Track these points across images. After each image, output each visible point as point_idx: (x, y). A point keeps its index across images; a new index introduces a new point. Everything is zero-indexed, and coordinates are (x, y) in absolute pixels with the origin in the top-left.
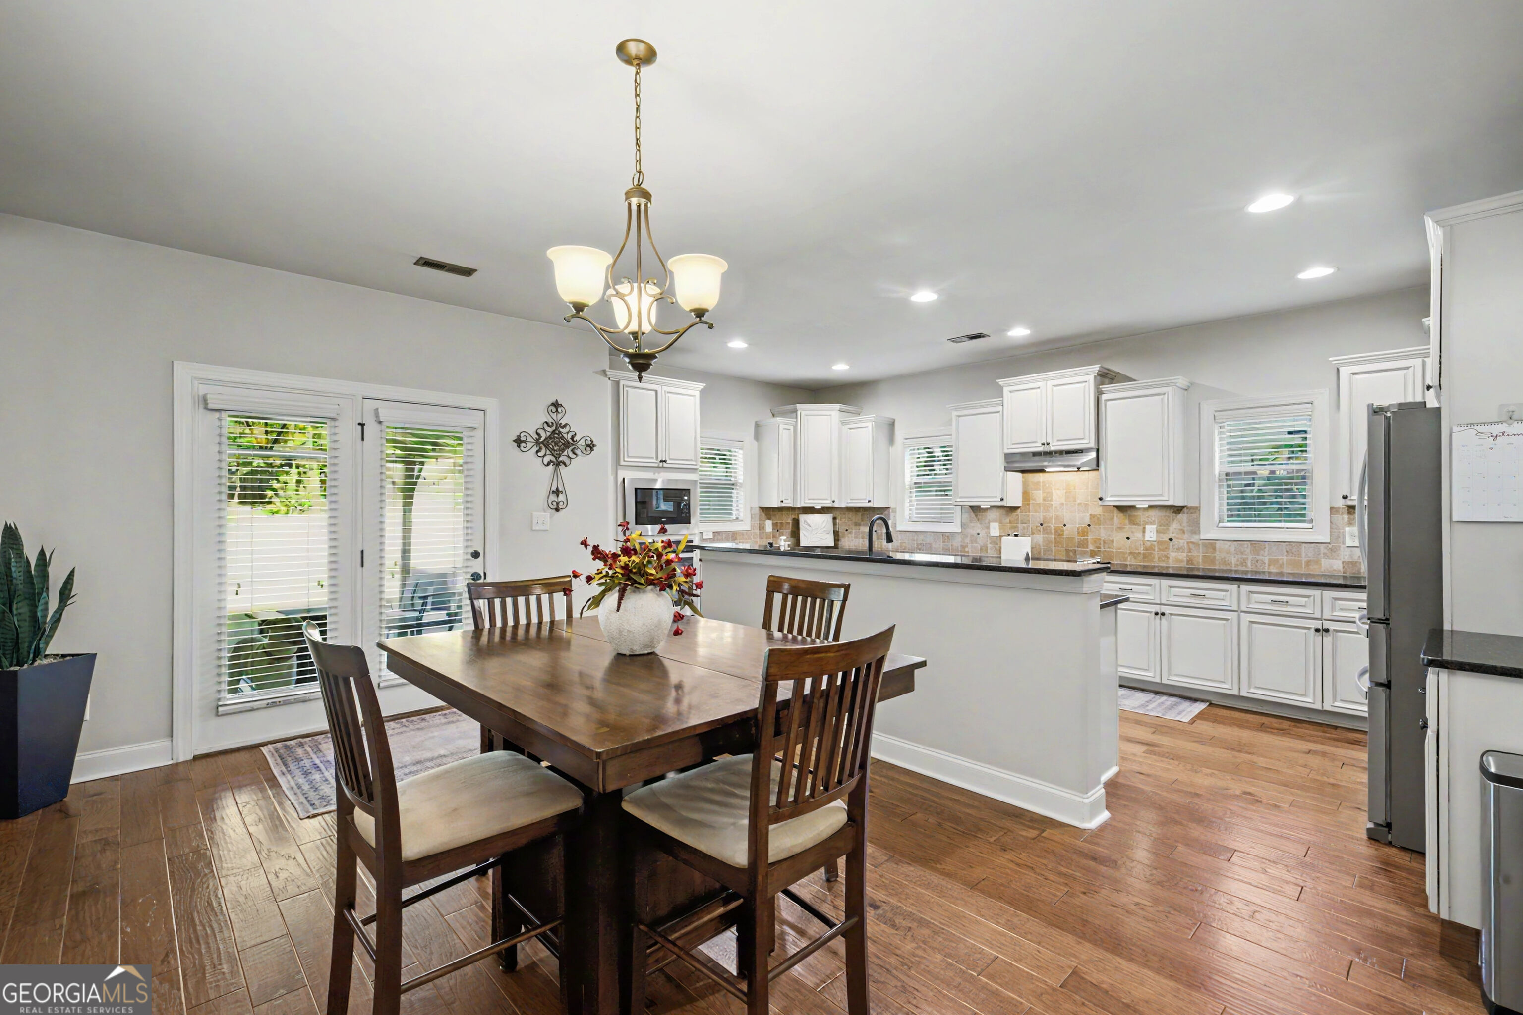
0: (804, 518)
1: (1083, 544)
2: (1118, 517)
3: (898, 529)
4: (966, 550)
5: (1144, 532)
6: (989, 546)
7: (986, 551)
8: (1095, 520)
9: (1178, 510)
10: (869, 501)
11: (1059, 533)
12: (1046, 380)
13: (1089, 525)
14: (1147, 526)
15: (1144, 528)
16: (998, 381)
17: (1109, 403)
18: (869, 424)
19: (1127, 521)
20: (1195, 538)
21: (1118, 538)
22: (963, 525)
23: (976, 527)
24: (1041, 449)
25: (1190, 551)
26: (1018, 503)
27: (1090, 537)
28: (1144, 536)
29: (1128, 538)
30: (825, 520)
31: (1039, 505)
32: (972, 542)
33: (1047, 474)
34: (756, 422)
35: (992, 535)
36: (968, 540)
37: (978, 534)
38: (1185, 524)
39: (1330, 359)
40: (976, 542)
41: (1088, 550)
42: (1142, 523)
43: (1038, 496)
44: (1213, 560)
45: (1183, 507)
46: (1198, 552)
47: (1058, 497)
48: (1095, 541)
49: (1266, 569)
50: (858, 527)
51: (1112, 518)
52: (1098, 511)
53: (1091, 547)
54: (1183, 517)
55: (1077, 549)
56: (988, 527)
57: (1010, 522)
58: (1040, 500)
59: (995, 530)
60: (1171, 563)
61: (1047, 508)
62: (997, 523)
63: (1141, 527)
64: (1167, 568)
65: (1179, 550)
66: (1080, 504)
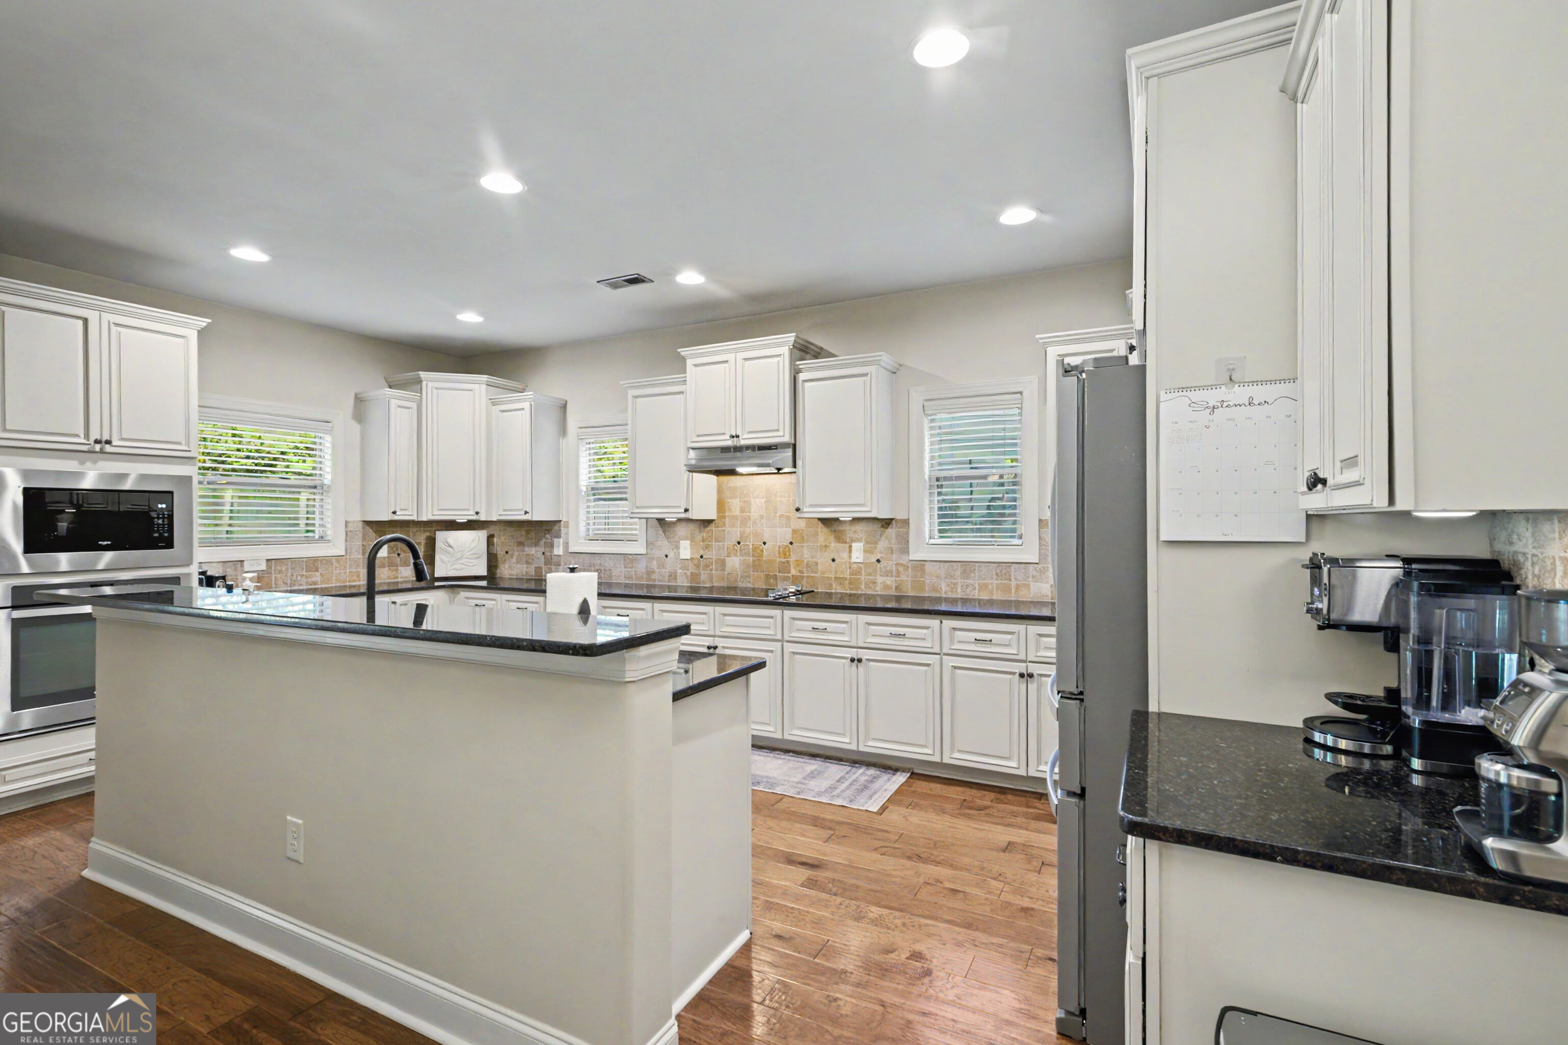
0: (442, 537)
1: (785, 567)
2: (823, 533)
3: (570, 551)
4: (653, 577)
5: (850, 551)
6: (679, 571)
7: (676, 578)
8: (798, 537)
9: (887, 523)
10: (526, 513)
11: (757, 552)
12: (736, 351)
13: (791, 543)
14: (853, 544)
15: (850, 547)
16: (679, 350)
17: (807, 384)
18: (526, 405)
19: (832, 538)
20: (904, 559)
21: (823, 560)
22: (648, 544)
23: (664, 545)
24: (729, 443)
25: (899, 575)
26: (711, 514)
27: (792, 559)
28: (850, 557)
29: (833, 560)
30: (475, 540)
31: (736, 518)
32: (659, 567)
33: (738, 477)
34: (356, 395)
35: (682, 557)
36: (655, 564)
37: (666, 556)
38: (894, 541)
39: (1038, 336)
40: (664, 567)
41: (790, 575)
42: (848, 540)
43: (735, 505)
44: (922, 586)
45: (892, 519)
46: (908, 576)
47: (757, 506)
48: (798, 563)
49: (976, 597)
50: (521, 548)
51: (816, 534)
52: (802, 524)
53: (793, 572)
54: (891, 531)
55: (778, 574)
56: (678, 547)
57: (703, 541)
58: (737, 512)
59: (686, 551)
60: (879, 590)
61: (745, 521)
62: (688, 542)
63: (847, 545)
64: (874, 596)
65: (887, 573)
66: (781, 516)
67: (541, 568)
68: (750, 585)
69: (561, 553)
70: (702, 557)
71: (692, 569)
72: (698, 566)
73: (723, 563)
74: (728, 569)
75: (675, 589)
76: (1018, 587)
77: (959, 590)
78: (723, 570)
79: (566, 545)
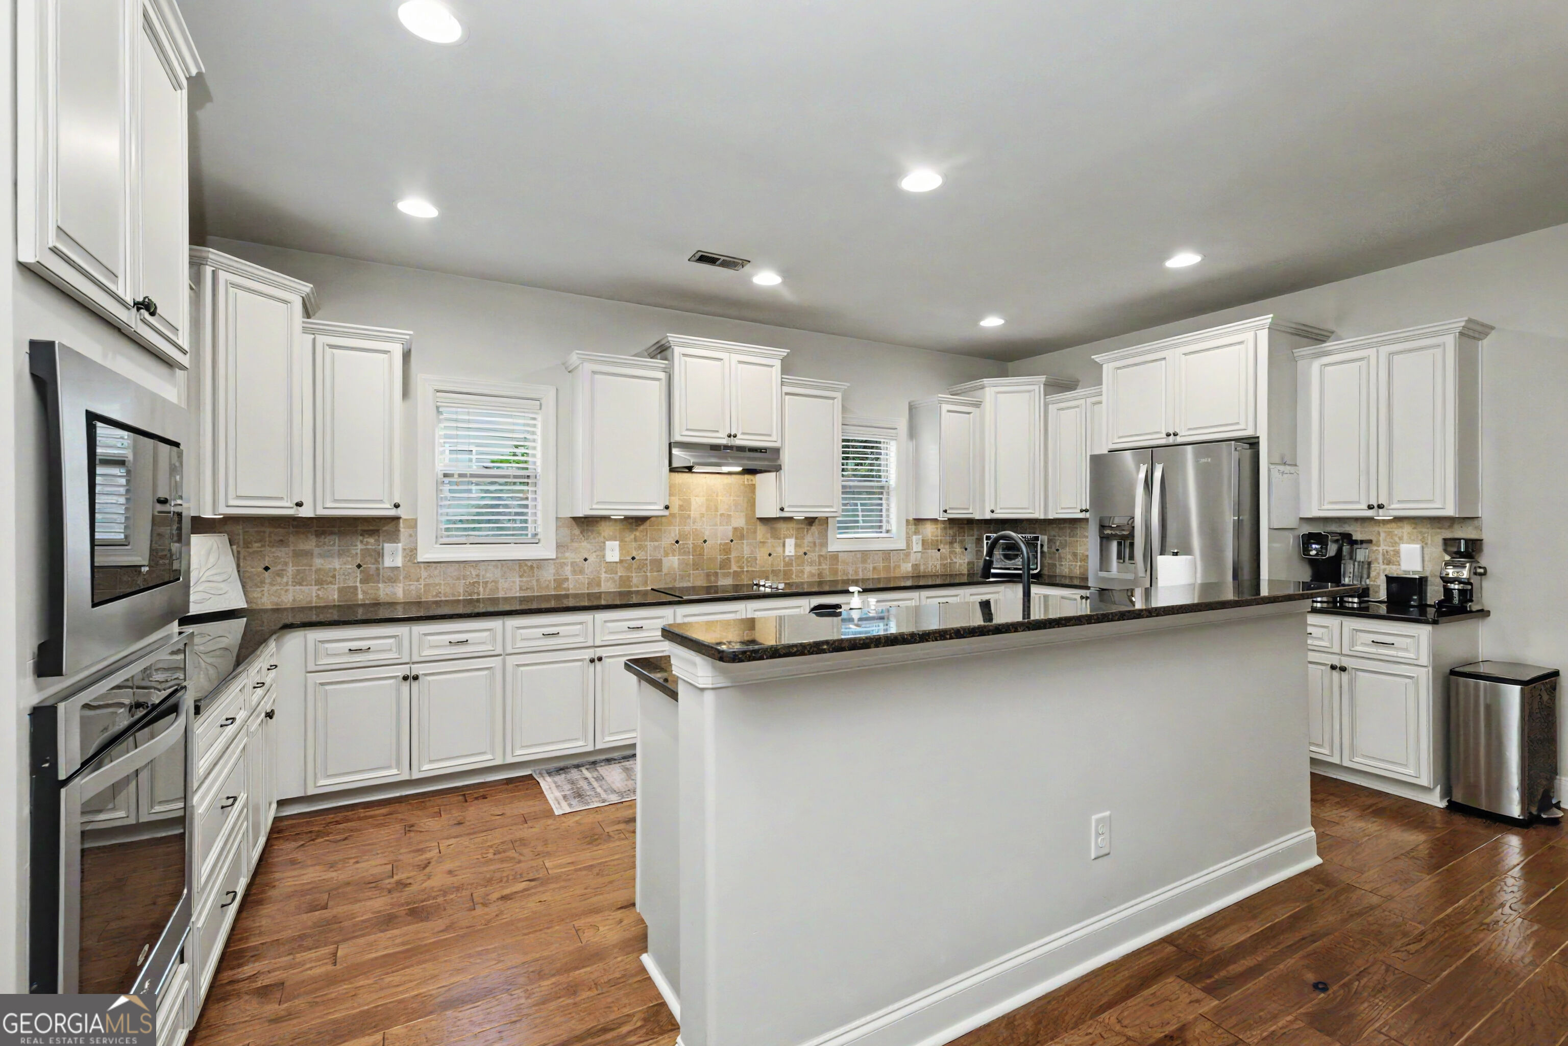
1: (725, 564)
2: (761, 530)
3: (420, 560)
4: (565, 585)
5: (784, 545)
6: (603, 576)
7: (599, 585)
8: (739, 534)
9: (810, 521)
10: (397, 506)
11: (698, 551)
12: (729, 351)
13: (732, 541)
14: (786, 540)
15: (784, 542)
16: (669, 335)
18: (395, 348)
19: (769, 535)
20: (824, 551)
21: (761, 555)
22: (559, 546)
23: (585, 546)
24: (724, 441)
25: (820, 564)
27: (733, 555)
28: (784, 551)
29: (770, 555)
31: (674, 516)
32: (574, 572)
35: (607, 560)
36: (568, 570)
37: (586, 560)
38: (817, 536)
40: (582, 572)
41: (730, 571)
42: (782, 536)
43: (674, 503)
44: (835, 572)
45: (816, 518)
46: (826, 565)
47: (697, 503)
48: (739, 559)
49: (871, 577)
51: (755, 532)
52: (739, 521)
53: (734, 568)
54: (814, 529)
55: (719, 571)
56: (603, 548)
57: (635, 540)
58: (676, 511)
59: (613, 552)
60: (806, 578)
61: (685, 518)
62: (617, 543)
63: (782, 541)
64: (802, 583)
65: (811, 563)
66: (722, 515)
67: (356, 588)
68: (690, 585)
69: (400, 565)
70: (633, 558)
71: (621, 572)
72: (629, 569)
73: (657, 564)
74: (665, 570)
75: (599, 595)
76: (894, 568)
77: (861, 573)
78: (660, 570)
79: (411, 552)
